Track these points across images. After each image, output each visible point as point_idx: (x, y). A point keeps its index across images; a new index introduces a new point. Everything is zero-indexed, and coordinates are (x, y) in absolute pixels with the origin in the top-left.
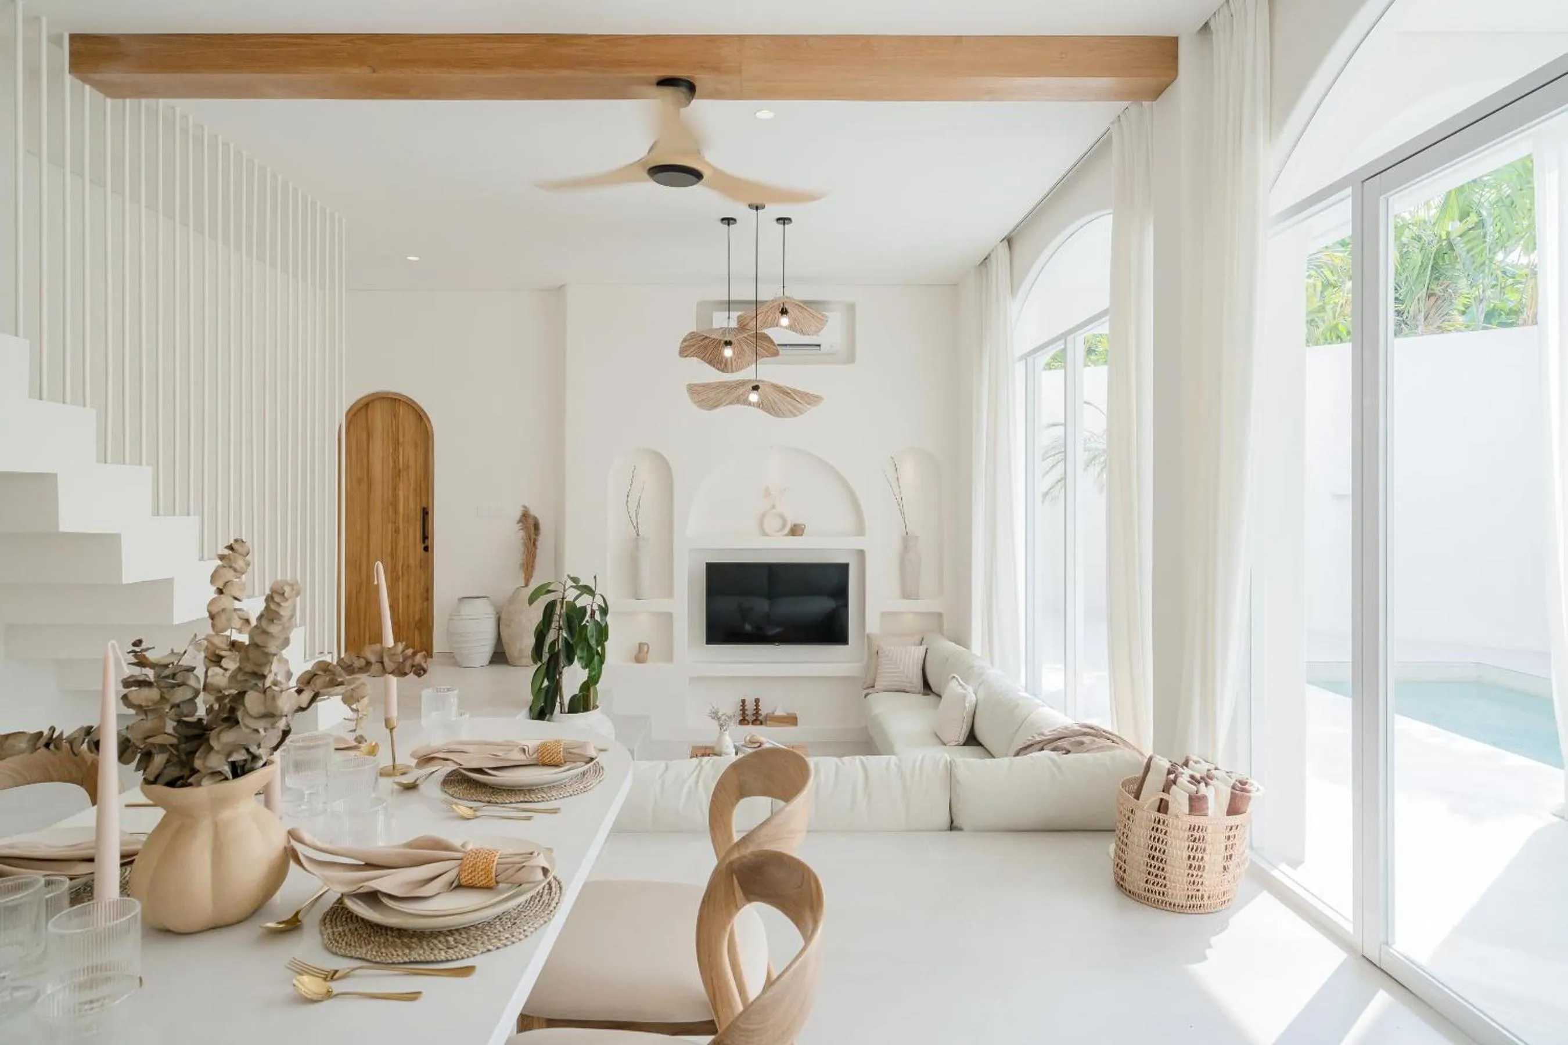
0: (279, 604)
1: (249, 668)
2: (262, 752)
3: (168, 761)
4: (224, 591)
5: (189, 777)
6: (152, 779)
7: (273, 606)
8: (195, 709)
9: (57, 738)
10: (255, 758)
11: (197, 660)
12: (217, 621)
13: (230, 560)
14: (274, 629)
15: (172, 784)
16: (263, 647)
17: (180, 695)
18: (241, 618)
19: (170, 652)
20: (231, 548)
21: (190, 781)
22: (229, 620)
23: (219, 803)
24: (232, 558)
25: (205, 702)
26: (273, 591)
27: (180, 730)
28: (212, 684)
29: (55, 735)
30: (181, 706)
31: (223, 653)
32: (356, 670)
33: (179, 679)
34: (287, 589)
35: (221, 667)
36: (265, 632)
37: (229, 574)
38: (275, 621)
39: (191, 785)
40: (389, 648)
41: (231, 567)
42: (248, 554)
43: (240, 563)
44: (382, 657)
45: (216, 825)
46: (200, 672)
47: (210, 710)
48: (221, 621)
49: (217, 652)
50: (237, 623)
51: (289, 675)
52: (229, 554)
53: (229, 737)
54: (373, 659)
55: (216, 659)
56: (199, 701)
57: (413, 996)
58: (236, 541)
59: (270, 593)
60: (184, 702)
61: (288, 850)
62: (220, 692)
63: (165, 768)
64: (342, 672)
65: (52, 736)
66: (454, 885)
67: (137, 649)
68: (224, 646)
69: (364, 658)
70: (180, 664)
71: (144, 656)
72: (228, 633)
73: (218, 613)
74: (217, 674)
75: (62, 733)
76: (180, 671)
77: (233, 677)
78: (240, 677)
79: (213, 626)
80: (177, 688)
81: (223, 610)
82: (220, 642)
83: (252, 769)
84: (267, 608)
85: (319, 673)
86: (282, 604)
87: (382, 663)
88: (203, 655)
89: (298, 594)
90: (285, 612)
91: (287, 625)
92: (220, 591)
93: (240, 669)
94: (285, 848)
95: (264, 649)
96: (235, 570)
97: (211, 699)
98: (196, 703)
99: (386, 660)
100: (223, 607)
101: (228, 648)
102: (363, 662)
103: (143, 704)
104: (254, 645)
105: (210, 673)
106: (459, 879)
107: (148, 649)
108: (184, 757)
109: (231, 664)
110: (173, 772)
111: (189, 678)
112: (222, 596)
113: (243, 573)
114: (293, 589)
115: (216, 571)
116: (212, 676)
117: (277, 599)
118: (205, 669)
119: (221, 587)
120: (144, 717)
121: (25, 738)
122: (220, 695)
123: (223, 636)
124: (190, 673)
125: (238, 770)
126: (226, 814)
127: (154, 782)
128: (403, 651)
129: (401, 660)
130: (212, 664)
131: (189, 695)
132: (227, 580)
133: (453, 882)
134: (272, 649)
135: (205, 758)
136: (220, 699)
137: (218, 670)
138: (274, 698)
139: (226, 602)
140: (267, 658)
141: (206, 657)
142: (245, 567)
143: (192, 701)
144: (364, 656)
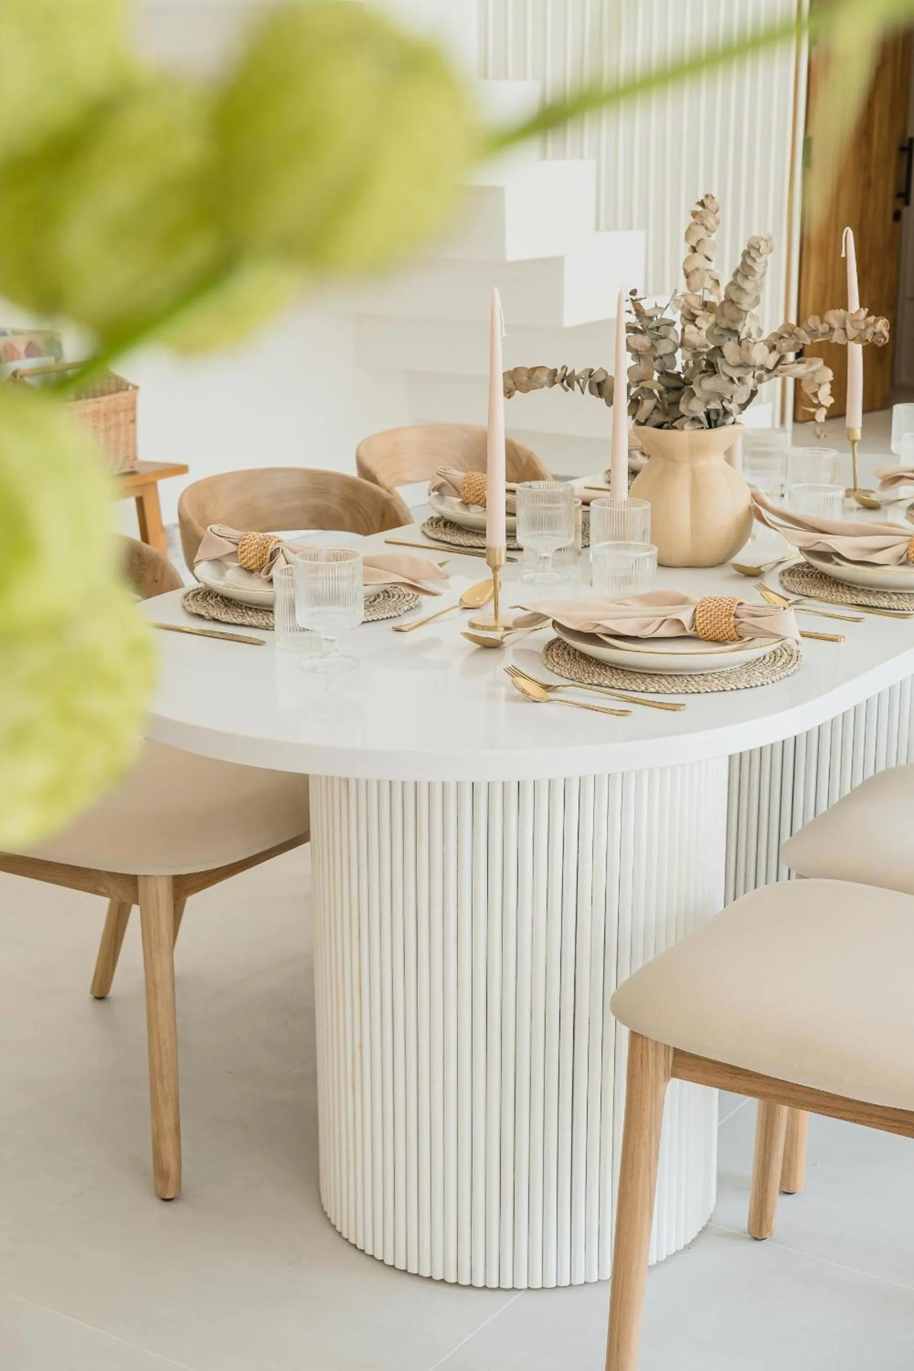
0: (754, 260)
1: (724, 323)
2: (732, 407)
3: (656, 408)
4: (697, 249)
5: (673, 422)
6: (643, 421)
7: (749, 262)
8: (675, 364)
9: (569, 376)
10: (727, 413)
11: (674, 315)
12: (692, 280)
13: (702, 217)
14: (748, 285)
15: (660, 426)
16: (737, 303)
17: (664, 347)
18: (712, 279)
19: (654, 306)
20: (702, 204)
21: (675, 424)
22: (702, 280)
23: (697, 450)
24: (703, 214)
25: (683, 357)
26: (751, 246)
27: (665, 381)
28: (690, 341)
29: (568, 374)
30: (664, 357)
31: (697, 312)
32: (820, 335)
33: (662, 332)
34: (762, 243)
35: (696, 326)
36: (740, 288)
37: (701, 232)
38: (749, 277)
39: (675, 428)
40: (852, 314)
41: (703, 225)
42: (717, 211)
43: (710, 221)
44: (845, 324)
45: (693, 472)
46: (678, 327)
47: (686, 367)
48: (695, 279)
49: (693, 310)
50: (709, 284)
51: (760, 331)
52: (701, 211)
53: (709, 384)
54: (836, 325)
55: (691, 318)
56: (679, 354)
57: (857, 620)
58: (707, 196)
59: (747, 248)
60: (665, 355)
61: (752, 509)
62: (695, 349)
63: (652, 414)
64: (806, 336)
65: (565, 375)
66: (902, 561)
67: (634, 298)
68: (697, 306)
69: (828, 324)
70: (663, 317)
71: (639, 304)
72: (700, 293)
73: (693, 271)
74: (692, 332)
75: (574, 371)
76: (663, 325)
77: (709, 333)
78: (716, 332)
79: (688, 284)
80: (660, 340)
81: (697, 269)
82: (695, 302)
83: (724, 424)
84: (744, 263)
85: (785, 335)
86: (757, 260)
87: (845, 329)
88: (679, 312)
89: (771, 251)
90: (758, 268)
91: (759, 282)
92: (694, 250)
93: (716, 325)
94: (750, 507)
95: (738, 305)
96: (706, 228)
97: (689, 355)
98: (675, 357)
99: (848, 326)
100: (697, 266)
101: (700, 308)
102: (826, 327)
103: (639, 348)
104: (730, 301)
105: (686, 330)
106: (908, 554)
107: (641, 299)
108: (667, 406)
109: (705, 322)
110: (658, 418)
111: (669, 333)
112: (696, 254)
113: (713, 232)
114: (767, 245)
115: (689, 228)
116: (689, 333)
117: (753, 254)
118: (682, 327)
119: (694, 245)
120: (638, 363)
121: (547, 372)
122: (695, 351)
123: (696, 295)
124: (670, 327)
125: (714, 420)
126: (702, 463)
127: (644, 424)
128: (865, 319)
129: (863, 327)
130: (688, 322)
131: (670, 349)
132: (700, 239)
133: (901, 557)
134: (745, 307)
135: (688, 404)
136: (696, 355)
137: (692, 327)
138: (748, 349)
139: (699, 260)
140: (741, 313)
141: (682, 315)
142: (715, 225)
143: (672, 355)
144: (828, 321)
